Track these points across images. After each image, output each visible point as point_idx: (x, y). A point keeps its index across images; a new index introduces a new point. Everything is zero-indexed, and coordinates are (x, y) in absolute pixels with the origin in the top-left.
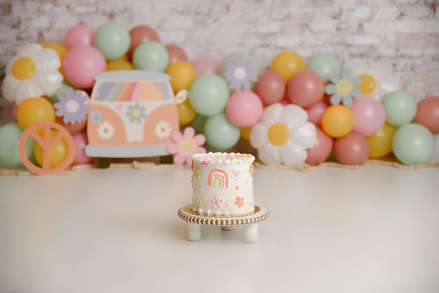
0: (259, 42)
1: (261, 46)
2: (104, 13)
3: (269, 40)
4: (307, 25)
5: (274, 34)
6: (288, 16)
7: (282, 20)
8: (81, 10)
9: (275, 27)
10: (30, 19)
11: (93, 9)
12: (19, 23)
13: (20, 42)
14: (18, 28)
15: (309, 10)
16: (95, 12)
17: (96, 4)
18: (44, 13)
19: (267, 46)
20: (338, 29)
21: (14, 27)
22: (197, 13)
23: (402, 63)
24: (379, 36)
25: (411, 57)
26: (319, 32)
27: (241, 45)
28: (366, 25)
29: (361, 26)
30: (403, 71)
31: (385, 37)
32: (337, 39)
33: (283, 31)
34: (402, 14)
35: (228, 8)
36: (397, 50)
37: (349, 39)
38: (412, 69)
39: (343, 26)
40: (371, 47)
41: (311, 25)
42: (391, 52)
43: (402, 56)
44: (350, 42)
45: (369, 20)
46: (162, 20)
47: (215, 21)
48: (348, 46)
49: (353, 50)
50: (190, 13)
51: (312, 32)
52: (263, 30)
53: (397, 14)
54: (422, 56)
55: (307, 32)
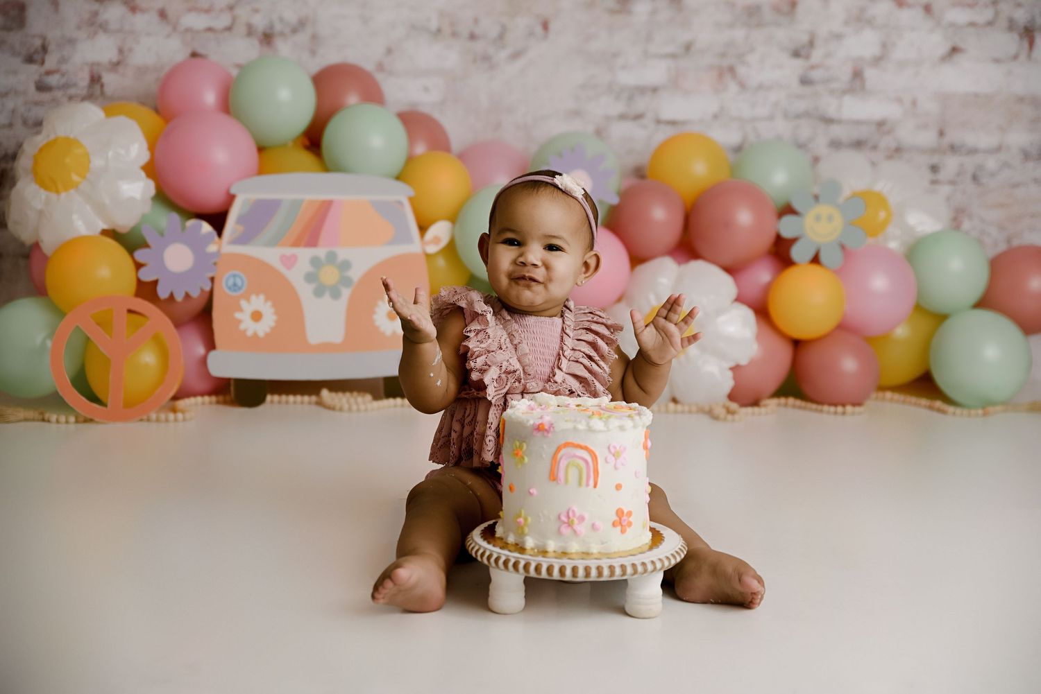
0: (618, 108)
1: (623, 117)
2: (250, 31)
3: (641, 104)
4: (732, 70)
5: (655, 90)
6: (688, 47)
7: (674, 56)
8: (197, 21)
9: (656, 73)
10: (72, 42)
11: (224, 21)
12: (44, 49)
13: (45, 96)
14: (43, 63)
15: (739, 34)
16: (229, 29)
17: (231, 8)
18: (104, 27)
19: (638, 117)
20: (805, 81)
21: (30, 60)
22: (472, 37)
23: (951, 164)
24: (899, 100)
25: (973, 151)
26: (760, 87)
27: (577, 113)
28: (870, 74)
29: (857, 75)
30: (952, 183)
31: (914, 103)
32: (801, 106)
33: (675, 84)
34: (955, 50)
35: (545, 26)
36: (941, 134)
37: (830, 106)
38: (975, 178)
39: (816, 75)
40: (881, 124)
41: (741, 70)
42: (927, 138)
43: (953, 148)
44: (832, 111)
45: (878, 61)
46: (389, 51)
47: (516, 55)
48: (828, 121)
49: (837, 131)
50: (454, 34)
51: (743, 86)
52: (627, 78)
53: (944, 49)
54: (998, 149)
55: (733, 87)
